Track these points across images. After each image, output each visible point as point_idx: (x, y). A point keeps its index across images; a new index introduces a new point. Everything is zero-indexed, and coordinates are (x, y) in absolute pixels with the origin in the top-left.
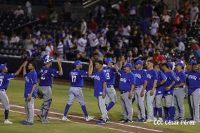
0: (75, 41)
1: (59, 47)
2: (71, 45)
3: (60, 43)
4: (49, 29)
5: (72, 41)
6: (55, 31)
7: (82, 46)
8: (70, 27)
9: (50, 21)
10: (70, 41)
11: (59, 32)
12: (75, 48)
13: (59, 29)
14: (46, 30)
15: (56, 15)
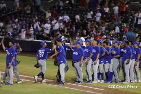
0: (42, 26)
2: (40, 29)
3: (32, 27)
4: (24, 17)
5: (40, 26)
6: (28, 19)
7: (47, 29)
11: (31, 19)
12: (43, 30)
14: (22, 18)
15: (30, 8)
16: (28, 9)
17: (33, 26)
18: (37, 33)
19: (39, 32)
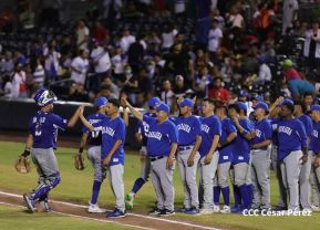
0: (67, 62)
1: (37, 74)
2: (60, 71)
3: (40, 67)
4: (17, 40)
5: (61, 63)
6: (29, 44)
8: (59, 38)
9: (21, 25)
10: (56, 64)
11: (37, 47)
12: (67, 75)
13: (36, 41)
14: (12, 43)
15: (32, 15)
16: (27, 20)
17: (43, 64)
18: (53, 83)
19: (57, 78)
